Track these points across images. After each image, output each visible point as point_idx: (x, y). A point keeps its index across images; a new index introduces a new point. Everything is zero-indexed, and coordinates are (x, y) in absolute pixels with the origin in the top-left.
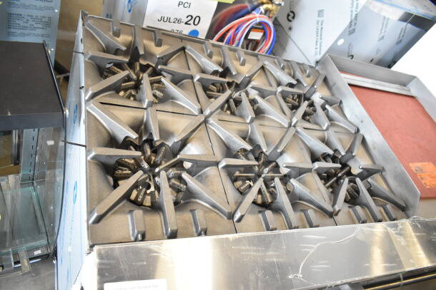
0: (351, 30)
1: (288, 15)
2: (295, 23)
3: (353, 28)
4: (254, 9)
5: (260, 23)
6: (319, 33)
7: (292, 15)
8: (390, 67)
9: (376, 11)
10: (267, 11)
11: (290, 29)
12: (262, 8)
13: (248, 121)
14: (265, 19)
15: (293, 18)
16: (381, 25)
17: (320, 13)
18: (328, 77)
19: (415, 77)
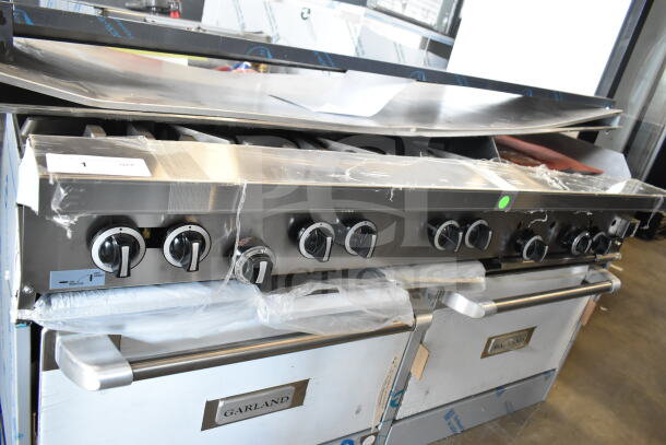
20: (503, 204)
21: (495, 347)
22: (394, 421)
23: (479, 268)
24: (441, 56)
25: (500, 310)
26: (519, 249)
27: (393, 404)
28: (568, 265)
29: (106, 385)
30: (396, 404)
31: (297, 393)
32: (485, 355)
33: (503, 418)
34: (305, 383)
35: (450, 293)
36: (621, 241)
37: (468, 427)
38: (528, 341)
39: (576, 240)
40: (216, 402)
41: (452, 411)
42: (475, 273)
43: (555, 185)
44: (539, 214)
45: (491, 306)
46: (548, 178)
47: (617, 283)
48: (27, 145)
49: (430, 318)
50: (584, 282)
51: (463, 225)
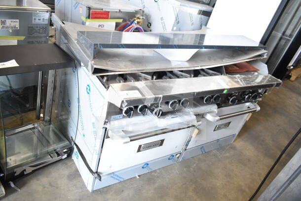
2: (152, 28)
3: (178, 20)
4: (132, 23)
5: (137, 28)
6: (164, 27)
10: (138, 23)
11: (151, 31)
12: (136, 22)
14: (138, 26)
15: (151, 25)
16: (189, 18)
17: (162, 19)
20: (225, 92)
22: (186, 150)
23: (216, 106)
24: (206, 16)
25: (221, 119)
26: (229, 100)
29: (125, 143)
30: (187, 145)
31: (161, 143)
32: (214, 130)
33: (218, 148)
34: (164, 140)
35: (206, 114)
36: (262, 95)
37: (207, 151)
38: (228, 126)
39: (246, 97)
40: (141, 145)
41: (203, 147)
42: (214, 108)
43: (241, 83)
44: (235, 93)
45: (218, 118)
46: (239, 81)
47: (259, 108)
48: (110, 87)
49: (200, 123)
50: (249, 107)
51: (212, 97)
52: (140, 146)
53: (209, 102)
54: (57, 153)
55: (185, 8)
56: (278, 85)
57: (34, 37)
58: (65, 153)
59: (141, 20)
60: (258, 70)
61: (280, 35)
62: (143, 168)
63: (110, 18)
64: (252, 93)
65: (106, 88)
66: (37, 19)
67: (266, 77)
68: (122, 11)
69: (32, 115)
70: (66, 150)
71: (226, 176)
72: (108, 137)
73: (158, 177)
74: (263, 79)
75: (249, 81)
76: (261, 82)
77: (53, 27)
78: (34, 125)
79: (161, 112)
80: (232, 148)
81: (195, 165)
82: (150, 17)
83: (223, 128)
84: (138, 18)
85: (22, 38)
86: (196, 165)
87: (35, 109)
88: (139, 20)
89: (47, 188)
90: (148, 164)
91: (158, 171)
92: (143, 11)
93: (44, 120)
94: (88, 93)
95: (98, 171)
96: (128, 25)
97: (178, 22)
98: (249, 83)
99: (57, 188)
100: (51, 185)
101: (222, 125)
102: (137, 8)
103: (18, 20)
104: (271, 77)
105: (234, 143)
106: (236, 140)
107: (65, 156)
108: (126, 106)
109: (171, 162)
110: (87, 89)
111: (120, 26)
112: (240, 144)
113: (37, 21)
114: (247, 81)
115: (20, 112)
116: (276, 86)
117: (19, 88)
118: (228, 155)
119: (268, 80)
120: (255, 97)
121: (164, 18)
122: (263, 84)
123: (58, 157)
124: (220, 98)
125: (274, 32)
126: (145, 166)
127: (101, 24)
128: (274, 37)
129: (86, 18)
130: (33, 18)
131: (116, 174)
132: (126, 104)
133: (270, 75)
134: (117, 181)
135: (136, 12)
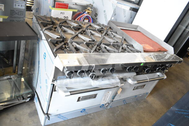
0: (115, 14)
1: (95, 15)
2: (98, 17)
3: (115, 13)
4: (84, 13)
5: (87, 17)
6: (106, 17)
7: (96, 15)
8: (132, 23)
9: (120, 7)
10: (88, 13)
11: (97, 19)
12: (86, 12)
13: (89, 35)
14: (88, 15)
15: (97, 15)
16: (123, 12)
17: (105, 11)
18: (111, 27)
19: (138, 26)
20: (142, 65)
21: (136, 88)
22: (113, 101)
23: (135, 74)
24: (135, 12)
25: (138, 83)
26: (145, 70)
27: (113, 98)
28: (155, 72)
29: (66, 96)
31: (95, 96)
32: (134, 90)
33: (135, 101)
34: (97, 94)
35: (128, 79)
36: (168, 68)
37: (128, 103)
38: (143, 87)
39: (157, 69)
41: (125, 100)
43: (154, 59)
44: (149, 66)
45: (136, 82)
46: (153, 57)
47: (165, 77)
48: (57, 56)
49: (123, 84)
50: (159, 76)
51: (133, 67)
52: (79, 98)
53: (130, 70)
54: (23, 97)
55: (120, 5)
56: (180, 62)
57: (15, 17)
58: (28, 97)
59: (90, 11)
60: (167, 51)
61: (184, 28)
62: (81, 112)
63: (69, 9)
64: (162, 66)
65: (55, 56)
66: (17, 5)
67: (172, 56)
68: (77, 4)
69: (10, 69)
70: (29, 96)
71: (139, 121)
72: (55, 91)
73: (91, 119)
74: (170, 57)
75: (159, 58)
76: (168, 59)
77: (32, 12)
78: (10, 76)
79: (94, 76)
80: (145, 102)
81: (118, 112)
82: (97, 9)
83: (140, 88)
84: (89, 10)
85: (6, 17)
86: (120, 112)
87: (12, 66)
88: (89, 11)
89: (13, 121)
90: (85, 110)
91: (92, 115)
92: (92, 6)
93: (17, 74)
94: (45, 59)
95: (48, 113)
96: (81, 14)
97: (115, 15)
98: (159, 60)
99: (20, 122)
100: (16, 119)
101: (139, 86)
102: (88, 3)
103: (3, 5)
104: (175, 56)
105: (147, 99)
106: (149, 96)
107: (28, 100)
108: (67, 71)
109: (101, 109)
110: (44, 55)
111: (76, 14)
112: (151, 99)
113: (17, 7)
114: (158, 58)
115: (3, 67)
116: (178, 63)
117: (4, 51)
118: (142, 106)
119: (173, 58)
120: (163, 70)
121: (106, 11)
122: (169, 61)
123: (23, 100)
124: (138, 69)
125: (180, 26)
126: (83, 111)
127: (62, 12)
128: (180, 29)
129: (52, 7)
130: (14, 4)
131: (61, 115)
132: (67, 69)
133: (175, 55)
134: (63, 120)
135: (87, 6)
